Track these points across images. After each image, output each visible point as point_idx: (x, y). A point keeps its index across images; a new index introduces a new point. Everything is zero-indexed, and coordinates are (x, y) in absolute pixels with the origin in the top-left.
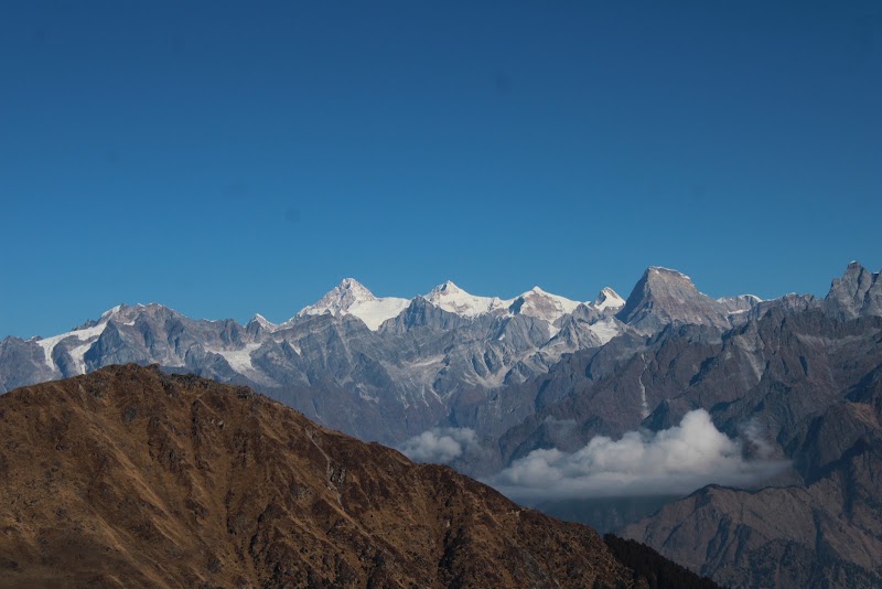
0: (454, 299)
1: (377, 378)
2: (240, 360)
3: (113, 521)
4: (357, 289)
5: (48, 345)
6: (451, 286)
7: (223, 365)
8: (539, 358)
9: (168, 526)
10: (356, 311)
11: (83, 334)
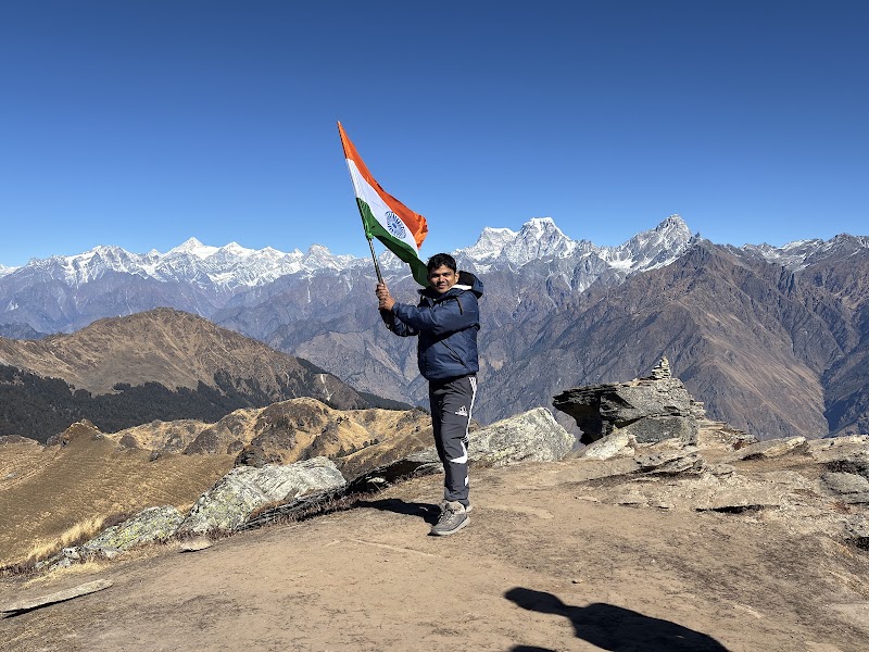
0: (234, 248)
1: (206, 280)
2: (150, 270)
3: (163, 352)
4: (196, 241)
5: (70, 260)
6: (235, 243)
7: (144, 273)
8: (270, 276)
9: (179, 354)
10: (195, 251)
11: (85, 256)
